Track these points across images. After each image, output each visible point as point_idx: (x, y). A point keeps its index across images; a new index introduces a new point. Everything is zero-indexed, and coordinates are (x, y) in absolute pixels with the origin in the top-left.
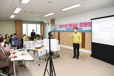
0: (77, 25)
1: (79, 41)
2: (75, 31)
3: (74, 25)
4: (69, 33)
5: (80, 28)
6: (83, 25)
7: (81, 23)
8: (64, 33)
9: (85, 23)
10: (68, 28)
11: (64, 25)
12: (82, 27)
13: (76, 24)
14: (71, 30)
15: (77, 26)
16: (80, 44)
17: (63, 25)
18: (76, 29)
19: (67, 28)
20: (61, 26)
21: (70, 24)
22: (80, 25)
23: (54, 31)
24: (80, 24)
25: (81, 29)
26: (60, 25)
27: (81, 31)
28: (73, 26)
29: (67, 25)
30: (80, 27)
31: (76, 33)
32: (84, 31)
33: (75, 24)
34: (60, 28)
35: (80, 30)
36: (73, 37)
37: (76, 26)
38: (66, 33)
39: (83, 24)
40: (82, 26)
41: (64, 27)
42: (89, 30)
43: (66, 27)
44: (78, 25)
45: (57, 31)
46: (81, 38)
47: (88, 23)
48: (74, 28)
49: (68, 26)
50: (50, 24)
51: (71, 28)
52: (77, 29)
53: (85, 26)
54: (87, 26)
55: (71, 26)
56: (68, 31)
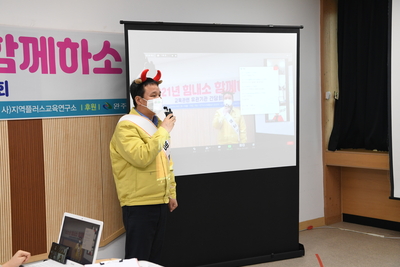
6: (19, 57)
9: (33, 40)
12: (11, 69)
25: (2, 87)
32: (29, 110)
39: (12, 45)
47: (62, 46)
53: (33, 70)
54: (53, 71)
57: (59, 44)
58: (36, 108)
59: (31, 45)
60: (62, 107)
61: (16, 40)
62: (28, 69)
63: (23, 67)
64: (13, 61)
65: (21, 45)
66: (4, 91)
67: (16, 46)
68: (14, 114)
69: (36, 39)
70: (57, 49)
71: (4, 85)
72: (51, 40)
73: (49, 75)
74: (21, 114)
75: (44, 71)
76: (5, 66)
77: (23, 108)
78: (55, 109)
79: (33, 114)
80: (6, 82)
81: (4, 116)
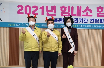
0: (88, 11)
3: (79, 11)
5: (100, 18)
7: (100, 8)
13: (87, 9)
15: (90, 14)
22: (98, 11)
26: (20, 6)
27: (101, 25)
29: (54, 8)
35: (99, 23)
41: (39, 11)
43: (48, 15)
44: (91, 11)
55: (70, 12)
56: (59, 26)
66: (102, 22)
71: (102, 20)
76: (103, 15)
80: (103, 19)
81: (102, 28)
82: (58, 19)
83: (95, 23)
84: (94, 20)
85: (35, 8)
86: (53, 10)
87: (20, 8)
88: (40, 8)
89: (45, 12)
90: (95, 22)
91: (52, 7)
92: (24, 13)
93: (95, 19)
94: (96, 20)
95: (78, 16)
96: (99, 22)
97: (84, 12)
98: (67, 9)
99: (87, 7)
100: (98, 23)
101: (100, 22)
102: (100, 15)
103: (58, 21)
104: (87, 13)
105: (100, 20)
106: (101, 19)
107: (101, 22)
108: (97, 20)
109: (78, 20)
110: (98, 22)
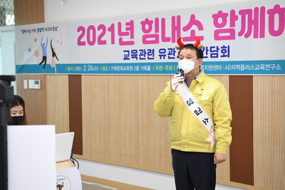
0: (194, 27)
1: (210, 139)
2: (187, 65)
3: (176, 28)
4: (142, 79)
5: (220, 44)
6: (238, 28)
7: (221, 14)
8: (111, 79)
9: (249, 11)
10: (139, 45)
11: (112, 29)
12: (232, 37)
13: (193, 21)
14: (157, 59)
15: (198, 33)
16: (218, 157)
17: (102, 27)
18: (193, 53)
19: (130, 48)
20: (89, 35)
21: (147, 22)
22: (216, 24)
23: (43, 66)
24: (215, 17)
25: (226, 51)
26: (81, 29)
27: (224, 64)
28: (168, 34)
29: (131, 24)
30: (217, 38)
31: (188, 79)
32: (242, 68)
33: (184, 22)
34: (80, 43)
35: (220, 59)
36: (169, 111)
37: (187, 34)
38: (127, 81)
39: (234, 18)
40: (232, 32)
42: (276, 62)
43: (122, 43)
44: (201, 28)
45: (61, 68)
46: (226, 113)
47: (271, 13)
48: (182, 47)
49: (139, 33)
50: (10, 19)
51: (156, 47)
52: (200, 54)
53: (247, 36)
54: (262, 36)
55: (160, 34)
56: (140, 68)
57: (270, 11)
58: (248, 67)
59: (247, 16)
60: (269, 66)
61: (237, 14)
62: (243, 35)
63: (240, 34)
64: (234, 30)
65: (240, 17)
66: (226, 54)
67: (236, 18)
68: (232, 71)
69: (251, 10)
70: (267, 16)
71: (227, 49)
72: (263, 8)
73: (259, 39)
74: (237, 71)
75: (256, 36)
76: (228, 34)
77: (239, 66)
78: (262, 68)
79: (246, 71)
80: (229, 46)
81: (226, 72)
82: (139, 53)
83: (211, 57)
84: (207, 50)
85: (101, 30)
86: (129, 31)
87: (81, 32)
88: (109, 29)
89: (117, 37)
90: (211, 54)
91: (127, 24)
92: (87, 43)
93: (211, 48)
94: (213, 49)
95: (174, 41)
96: (219, 56)
97: (186, 29)
98: (153, 25)
99: (193, 17)
100: (217, 57)
101: (222, 54)
102: (221, 35)
103: (138, 57)
104: (193, 32)
105: (221, 49)
106: (224, 47)
107: (224, 56)
108: (215, 49)
109: (175, 52)
110: (217, 54)
